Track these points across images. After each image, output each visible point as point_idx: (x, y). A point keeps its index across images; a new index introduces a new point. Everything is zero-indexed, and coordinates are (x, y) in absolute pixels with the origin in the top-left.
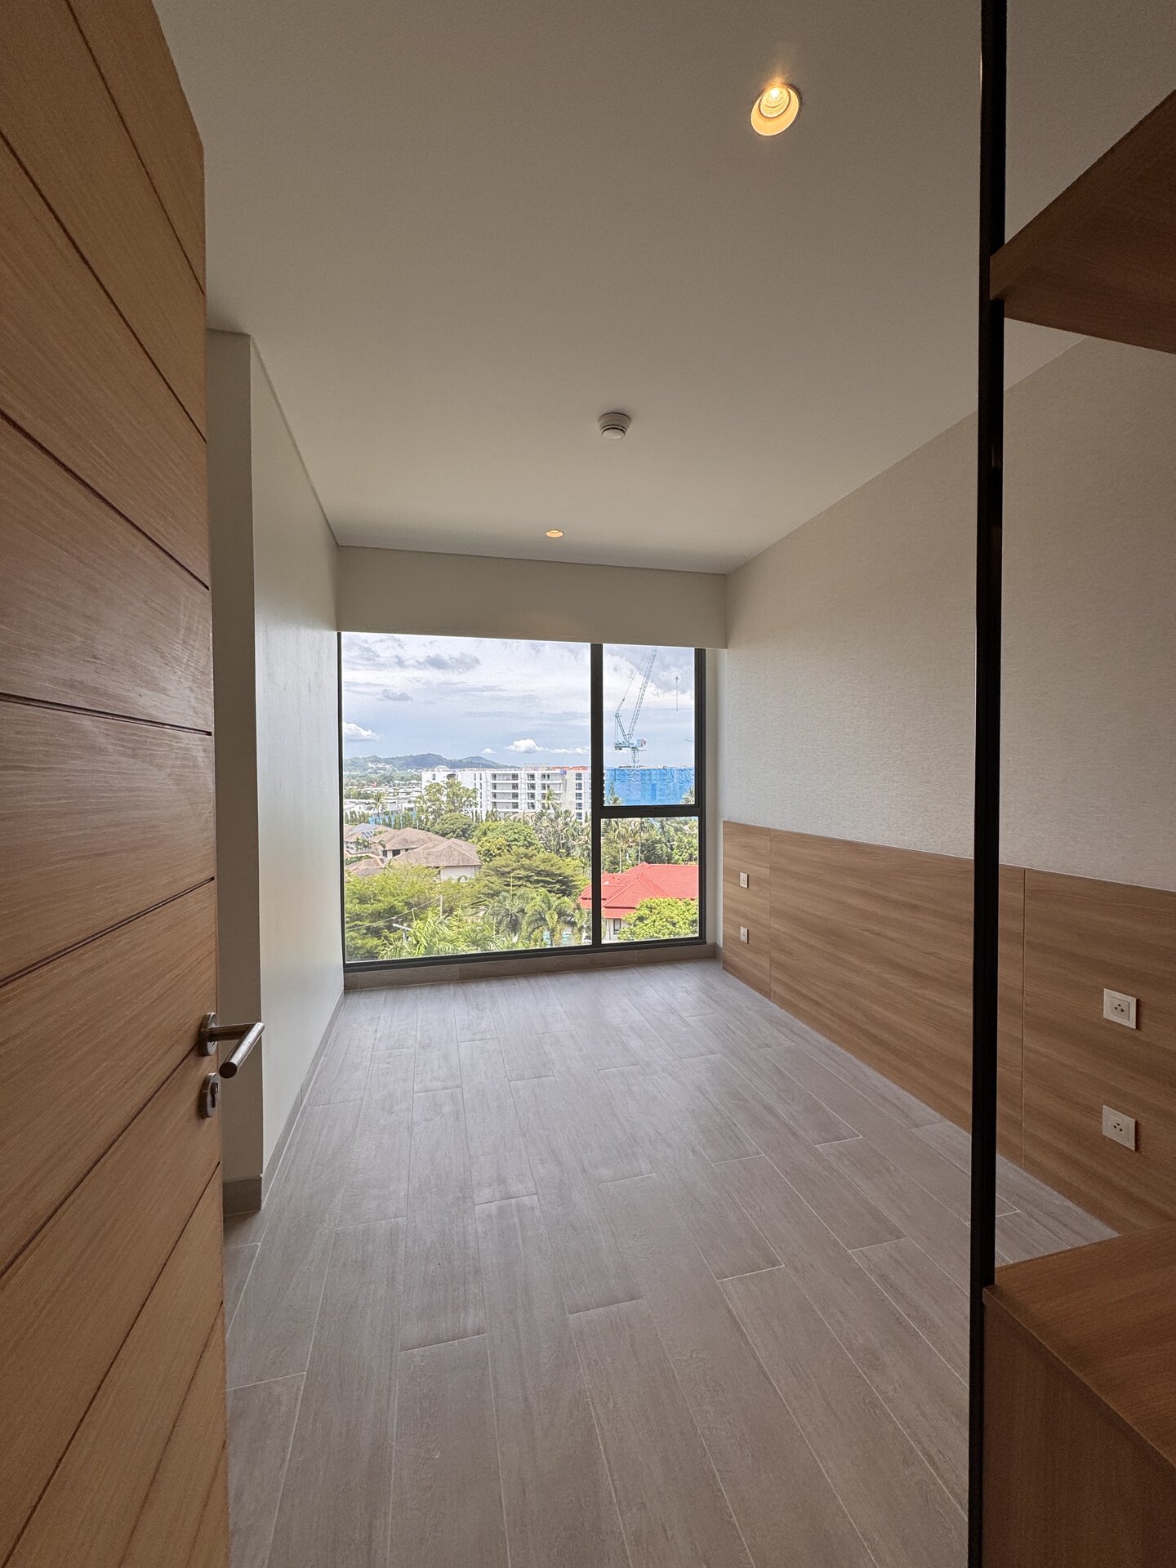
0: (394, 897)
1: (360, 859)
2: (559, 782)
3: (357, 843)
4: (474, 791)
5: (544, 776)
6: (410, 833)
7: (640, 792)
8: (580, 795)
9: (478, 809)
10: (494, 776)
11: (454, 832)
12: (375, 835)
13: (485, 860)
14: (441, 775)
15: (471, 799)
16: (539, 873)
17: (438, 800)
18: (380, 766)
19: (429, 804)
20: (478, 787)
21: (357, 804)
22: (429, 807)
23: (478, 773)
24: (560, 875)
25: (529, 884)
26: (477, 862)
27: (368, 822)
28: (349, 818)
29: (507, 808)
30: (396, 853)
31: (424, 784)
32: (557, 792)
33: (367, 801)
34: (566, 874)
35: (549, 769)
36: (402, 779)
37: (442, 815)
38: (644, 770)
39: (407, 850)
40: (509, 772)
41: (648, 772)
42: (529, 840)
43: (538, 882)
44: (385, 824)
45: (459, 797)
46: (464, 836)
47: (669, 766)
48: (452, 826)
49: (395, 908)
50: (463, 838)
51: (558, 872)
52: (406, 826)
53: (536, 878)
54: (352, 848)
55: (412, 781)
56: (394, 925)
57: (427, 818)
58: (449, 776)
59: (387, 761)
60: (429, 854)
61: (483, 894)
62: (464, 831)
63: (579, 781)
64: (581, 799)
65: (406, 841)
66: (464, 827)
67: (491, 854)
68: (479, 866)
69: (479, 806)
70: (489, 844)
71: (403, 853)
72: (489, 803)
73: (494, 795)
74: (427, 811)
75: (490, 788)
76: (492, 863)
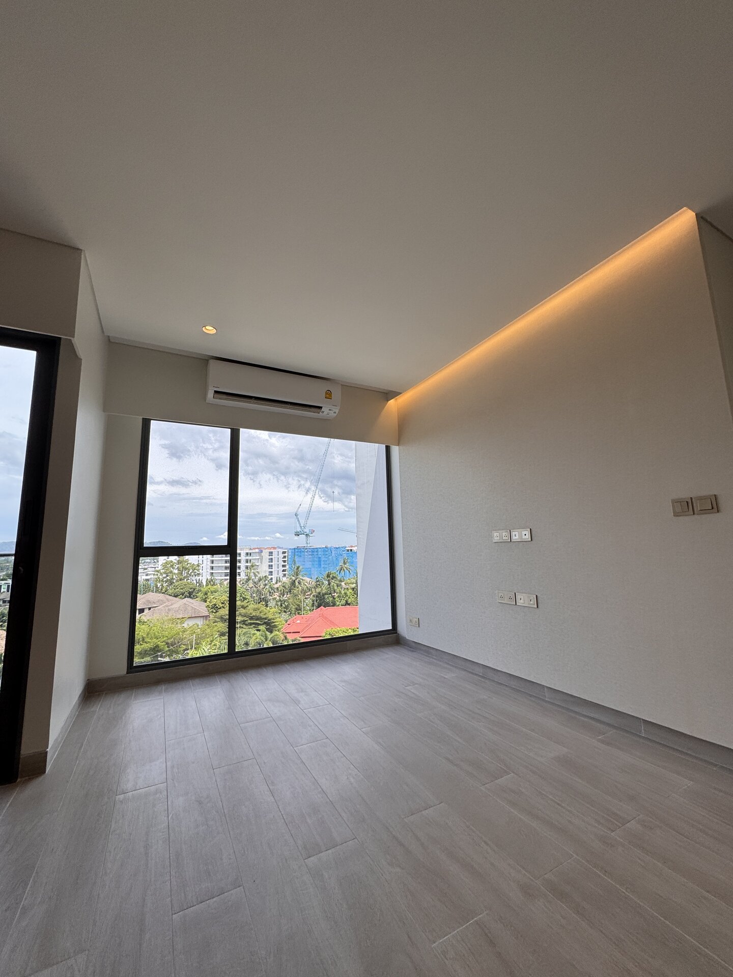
2: (257, 558)
4: (198, 566)
5: (247, 554)
6: (151, 596)
7: (311, 563)
8: (272, 566)
11: (183, 594)
13: (212, 612)
15: (196, 571)
16: (251, 618)
17: (171, 572)
19: (164, 575)
20: (201, 562)
22: (164, 578)
23: (201, 557)
24: (266, 619)
25: (244, 626)
26: (205, 613)
29: (221, 576)
30: (141, 611)
32: (257, 564)
34: (270, 618)
35: (251, 549)
37: (174, 583)
38: (314, 549)
39: (150, 609)
41: (316, 550)
42: (243, 596)
43: (251, 624)
45: (188, 570)
47: (329, 546)
48: (182, 590)
50: (190, 598)
51: (264, 617)
52: (148, 592)
53: (249, 621)
57: (162, 585)
60: (168, 609)
62: (190, 593)
63: (271, 557)
64: (272, 568)
65: (149, 602)
66: (190, 590)
67: (217, 607)
68: (206, 617)
69: (201, 576)
70: (215, 601)
71: (146, 611)
72: (209, 573)
73: (212, 568)
74: (162, 581)
75: (209, 563)
76: (217, 614)
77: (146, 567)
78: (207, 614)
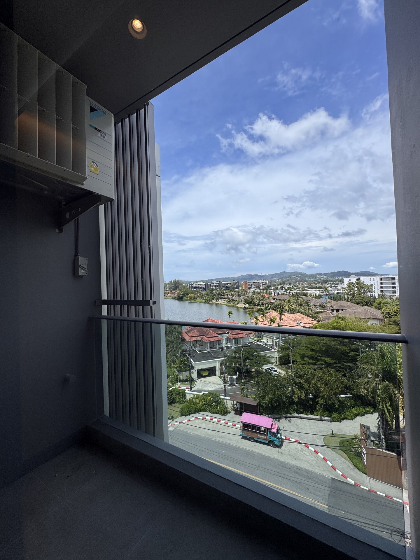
1: (321, 312)
3: (320, 306)
4: (371, 285)
9: (374, 294)
10: (381, 279)
11: (362, 303)
12: (327, 303)
13: (387, 317)
14: (354, 280)
15: (370, 289)
17: (353, 289)
18: (321, 276)
19: (349, 291)
20: (373, 284)
21: (317, 291)
22: (349, 292)
23: (372, 278)
27: (322, 298)
28: (314, 296)
29: (389, 293)
30: (337, 310)
31: (346, 283)
33: (321, 290)
36: (332, 281)
37: (355, 296)
39: (343, 310)
40: (390, 277)
44: (330, 299)
45: (363, 288)
46: (367, 305)
48: (361, 301)
54: (318, 308)
57: (348, 297)
58: (357, 280)
59: (326, 274)
62: (367, 303)
65: (342, 306)
66: (367, 301)
67: (390, 314)
68: (382, 319)
69: (374, 292)
70: (389, 310)
71: (340, 311)
72: (379, 291)
73: (382, 287)
74: (348, 294)
75: (379, 284)
76: (391, 319)
77: (337, 286)
78: (382, 317)
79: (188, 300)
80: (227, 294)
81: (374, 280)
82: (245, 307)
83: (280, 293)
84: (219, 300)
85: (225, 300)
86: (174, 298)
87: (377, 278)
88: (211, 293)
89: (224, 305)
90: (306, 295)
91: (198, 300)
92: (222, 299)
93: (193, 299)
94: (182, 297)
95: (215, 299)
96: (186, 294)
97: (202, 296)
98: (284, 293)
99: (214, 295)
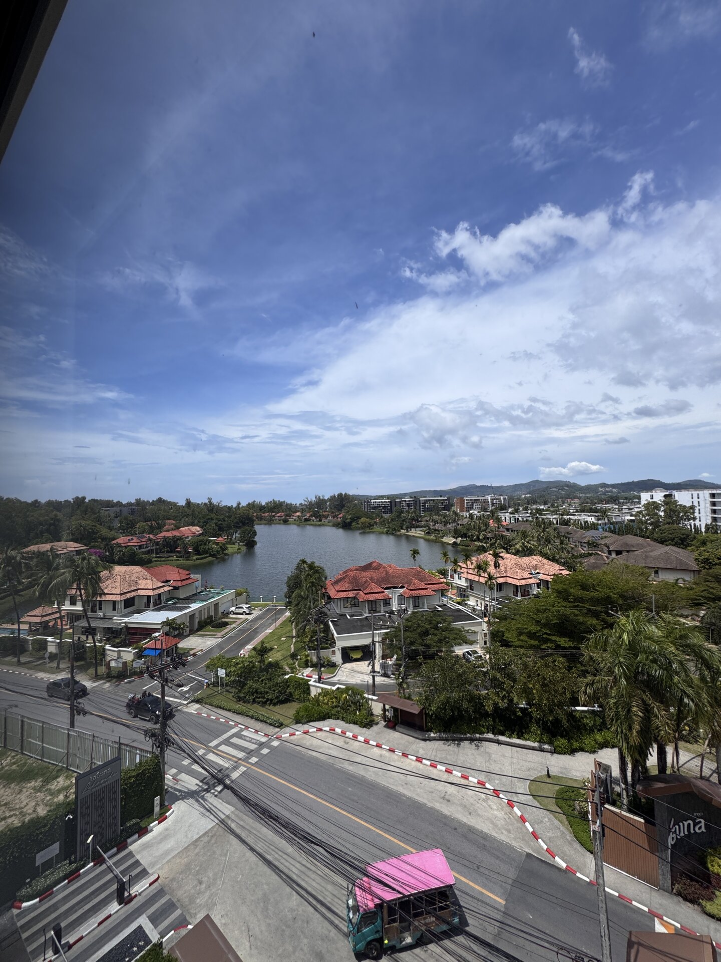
0: (610, 589)
1: (591, 555)
3: (588, 543)
4: (692, 507)
6: (630, 539)
9: (697, 523)
10: (713, 496)
11: (672, 540)
12: (602, 539)
13: (704, 568)
14: (659, 496)
15: (689, 514)
17: (657, 514)
18: (607, 489)
19: (649, 517)
21: (589, 516)
22: (648, 520)
23: (695, 493)
26: (696, 567)
27: (597, 529)
28: (583, 525)
30: (619, 553)
31: (643, 502)
33: (597, 514)
36: (626, 498)
37: (660, 526)
39: (628, 551)
44: (611, 532)
45: (676, 512)
46: (682, 544)
48: (670, 535)
49: (611, 598)
50: (682, 546)
52: (629, 533)
54: (585, 547)
55: (635, 500)
56: (610, 612)
57: (646, 528)
58: (665, 496)
59: (613, 486)
60: (646, 556)
61: (702, 597)
62: (681, 540)
65: (627, 544)
66: (682, 537)
68: (695, 572)
69: (698, 520)
71: (624, 554)
72: (709, 518)
73: (714, 511)
74: (646, 523)
75: (708, 505)
79: (358, 529)
80: (426, 518)
81: (698, 498)
82: (455, 543)
83: (520, 519)
84: (412, 529)
85: (421, 529)
86: (336, 525)
87: (705, 494)
88: (399, 516)
89: (420, 537)
90: (566, 523)
91: (377, 528)
92: (417, 528)
93: (368, 527)
94: (350, 524)
95: (404, 527)
96: (356, 519)
97: (384, 521)
98: (528, 518)
99: (403, 521)
